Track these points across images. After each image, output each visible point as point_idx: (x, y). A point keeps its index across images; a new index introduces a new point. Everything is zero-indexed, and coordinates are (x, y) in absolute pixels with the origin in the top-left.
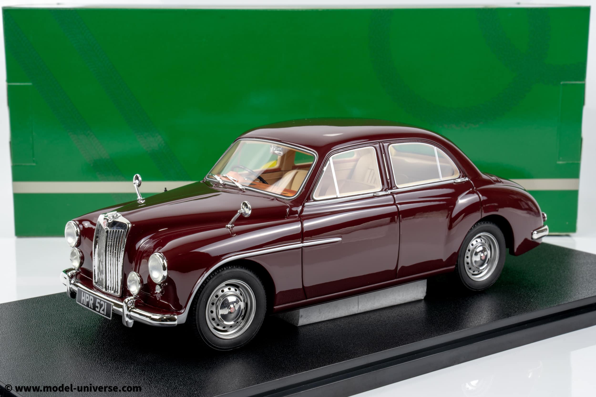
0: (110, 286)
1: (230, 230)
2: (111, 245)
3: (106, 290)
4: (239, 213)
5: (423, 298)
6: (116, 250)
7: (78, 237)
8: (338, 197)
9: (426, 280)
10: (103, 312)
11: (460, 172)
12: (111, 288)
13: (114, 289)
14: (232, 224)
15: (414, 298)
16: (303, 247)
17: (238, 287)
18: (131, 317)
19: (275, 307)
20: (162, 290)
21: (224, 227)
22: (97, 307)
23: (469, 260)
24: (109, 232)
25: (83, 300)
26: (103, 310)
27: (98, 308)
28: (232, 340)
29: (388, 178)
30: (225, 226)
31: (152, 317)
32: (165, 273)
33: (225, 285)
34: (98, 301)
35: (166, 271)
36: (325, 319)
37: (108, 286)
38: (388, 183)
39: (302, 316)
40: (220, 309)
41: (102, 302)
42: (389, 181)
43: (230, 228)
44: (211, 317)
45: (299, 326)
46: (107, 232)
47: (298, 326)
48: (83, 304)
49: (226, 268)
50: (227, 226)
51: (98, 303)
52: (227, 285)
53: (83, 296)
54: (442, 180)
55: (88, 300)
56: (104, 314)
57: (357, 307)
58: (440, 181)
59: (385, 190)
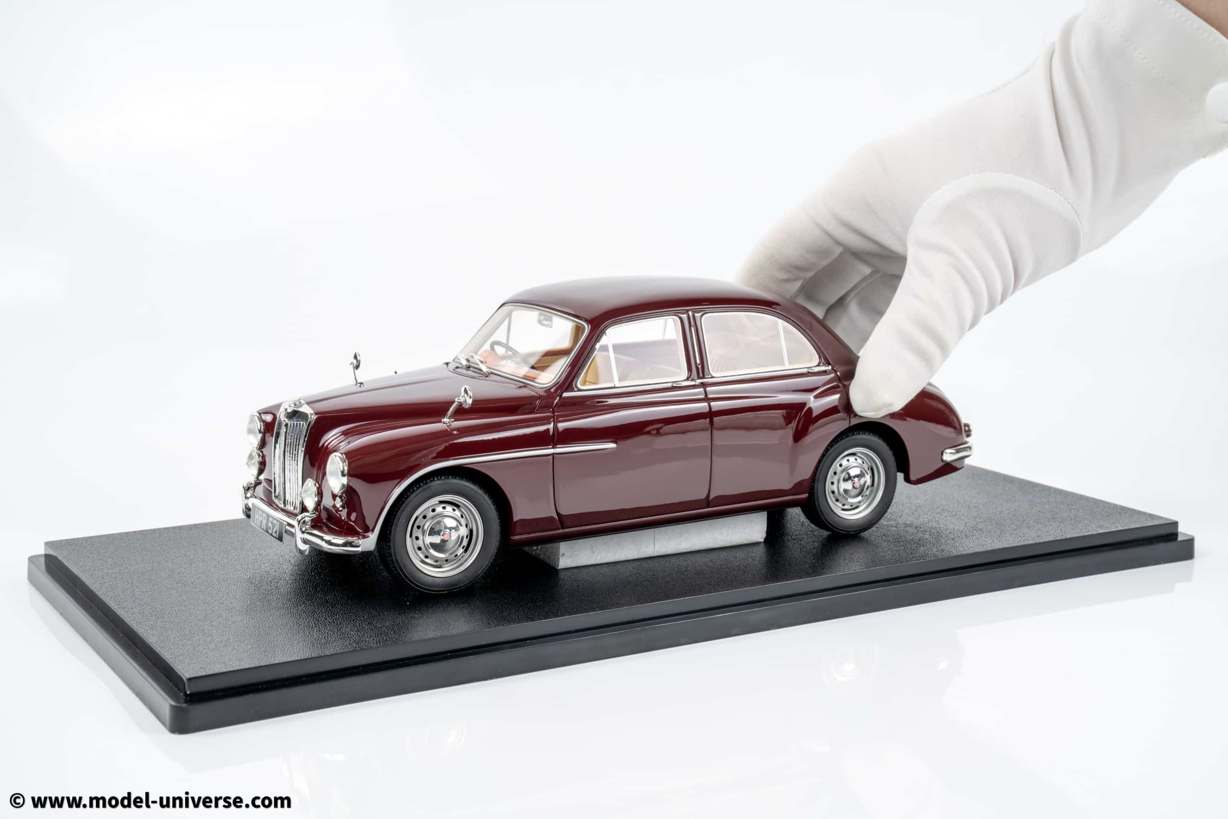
0: (289, 501)
1: (448, 426)
2: (291, 443)
3: (285, 506)
4: (458, 402)
5: (762, 540)
6: (295, 451)
7: (261, 435)
8: (616, 386)
9: (766, 513)
10: (275, 535)
11: (820, 357)
12: (290, 502)
13: (294, 505)
14: (450, 418)
15: (747, 539)
16: (554, 455)
17: (458, 506)
18: (305, 541)
19: (513, 538)
20: (344, 503)
21: (440, 422)
23: (835, 488)
24: (289, 425)
25: (257, 519)
26: (276, 532)
27: (270, 529)
28: (447, 579)
29: (698, 362)
30: (441, 421)
31: (332, 541)
32: (345, 480)
33: (438, 502)
34: (271, 519)
35: (346, 477)
36: (602, 562)
37: (287, 501)
38: (697, 368)
39: (563, 554)
40: (429, 535)
41: (275, 522)
42: (700, 366)
43: (447, 424)
44: (417, 545)
45: (560, 569)
46: (286, 425)
47: (559, 568)
48: (256, 525)
49: (437, 477)
50: (443, 420)
51: (271, 522)
52: (441, 502)
53: (257, 514)
54: (788, 368)
55: (261, 519)
56: (276, 537)
57: (653, 546)
58: (786, 369)
59: (693, 380)
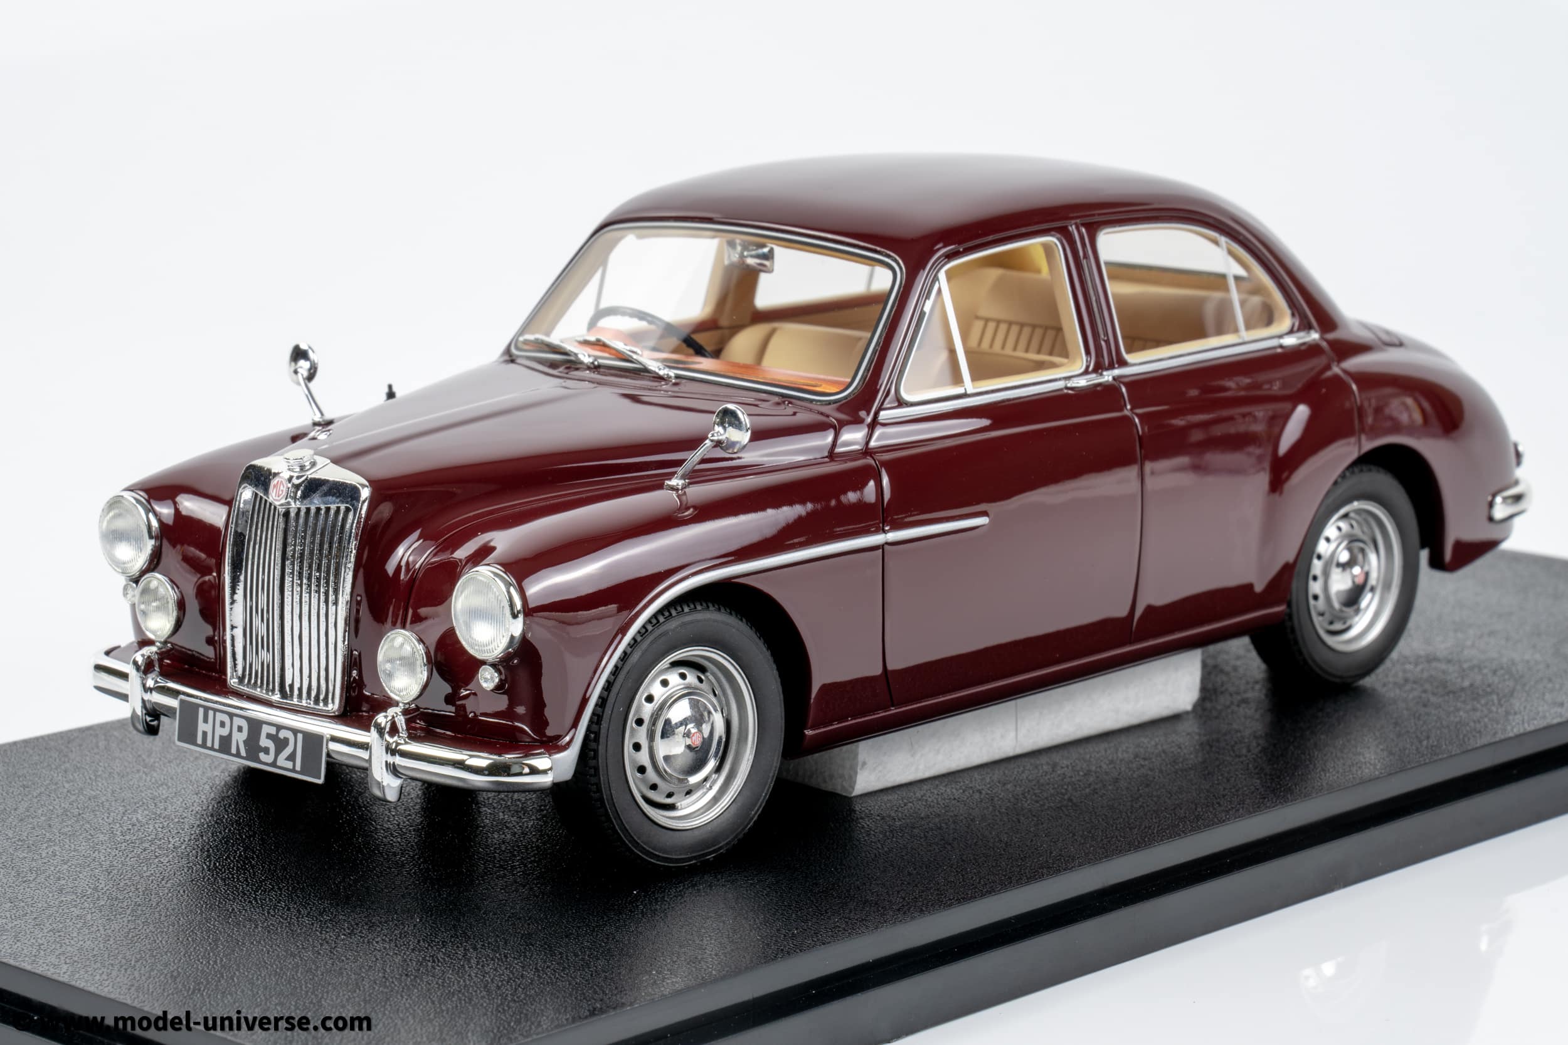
0: (297, 686)
1: (678, 496)
2: (302, 555)
3: (284, 694)
4: (712, 441)
5: (1189, 707)
6: (319, 569)
7: (153, 542)
8: (969, 392)
9: (1199, 652)
10: (289, 765)
11: (1293, 315)
12: (300, 689)
13: (313, 694)
14: (683, 477)
15: (1168, 707)
16: (886, 547)
17: (701, 669)
18: (394, 770)
19: (806, 732)
20: (501, 680)
21: (660, 486)
22: (266, 751)
23: (1319, 587)
24: (293, 514)
25: (205, 734)
26: (292, 757)
27: (268, 753)
28: (696, 832)
30: (664, 484)
32: (517, 627)
33: (669, 666)
34: (267, 729)
36: (927, 774)
37: (291, 686)
38: (1100, 348)
39: (864, 764)
40: (663, 737)
41: (283, 734)
43: (677, 490)
44: (633, 761)
45: (855, 797)
46: (287, 514)
47: (854, 794)
48: (203, 746)
50: (667, 482)
51: (269, 736)
52: (675, 664)
53: (206, 720)
54: (1247, 339)
55: (225, 732)
56: (293, 770)
57: (1012, 734)
58: (1240, 341)
59: (1095, 370)
